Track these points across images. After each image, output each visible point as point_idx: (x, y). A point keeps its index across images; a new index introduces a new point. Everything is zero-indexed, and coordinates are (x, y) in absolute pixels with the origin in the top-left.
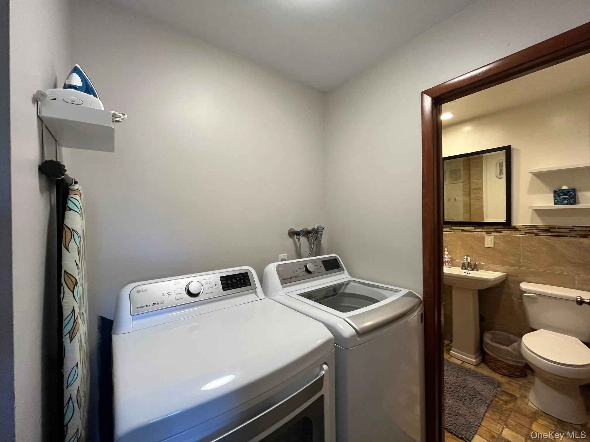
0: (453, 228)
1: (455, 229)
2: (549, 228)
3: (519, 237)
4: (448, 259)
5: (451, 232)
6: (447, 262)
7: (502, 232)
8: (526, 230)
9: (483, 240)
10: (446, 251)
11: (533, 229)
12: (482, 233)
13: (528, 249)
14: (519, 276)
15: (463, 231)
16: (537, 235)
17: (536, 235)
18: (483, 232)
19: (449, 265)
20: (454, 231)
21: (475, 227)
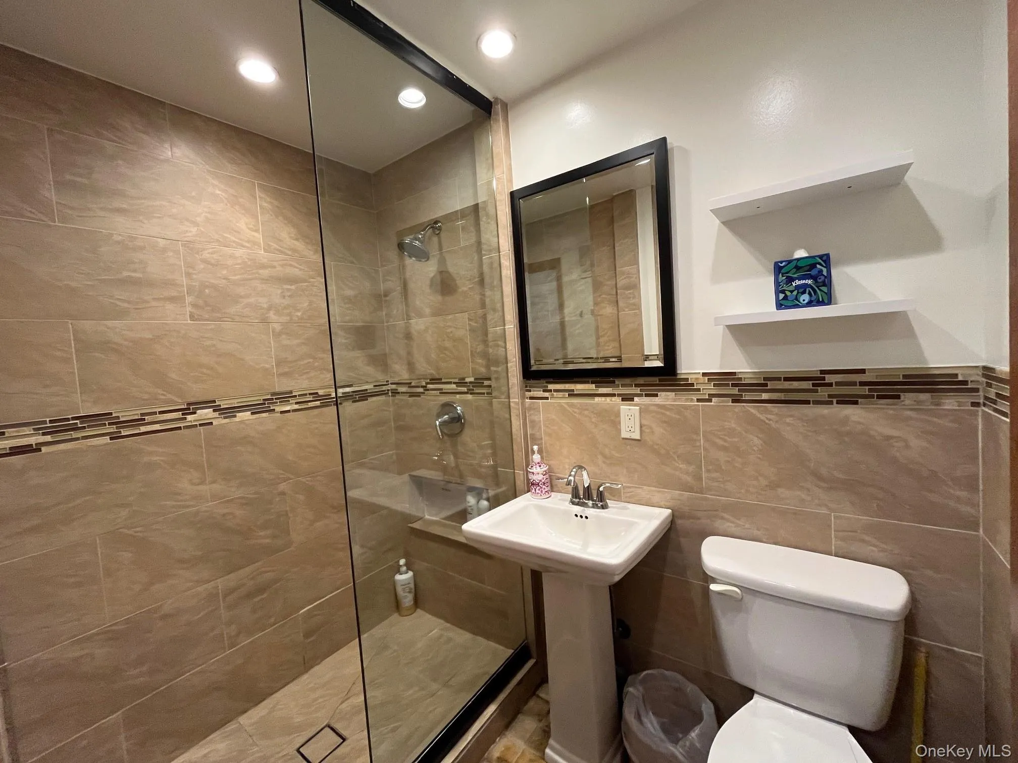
0: (551, 387)
1: (556, 391)
2: (765, 379)
3: (696, 410)
4: (540, 477)
5: (547, 398)
6: (538, 484)
7: (656, 395)
8: (710, 389)
9: (614, 420)
10: (536, 452)
11: (728, 385)
12: (614, 399)
13: (721, 442)
14: (699, 519)
15: (572, 394)
16: (736, 400)
17: (734, 401)
18: (614, 395)
19: (544, 492)
20: (552, 397)
21: (599, 384)
